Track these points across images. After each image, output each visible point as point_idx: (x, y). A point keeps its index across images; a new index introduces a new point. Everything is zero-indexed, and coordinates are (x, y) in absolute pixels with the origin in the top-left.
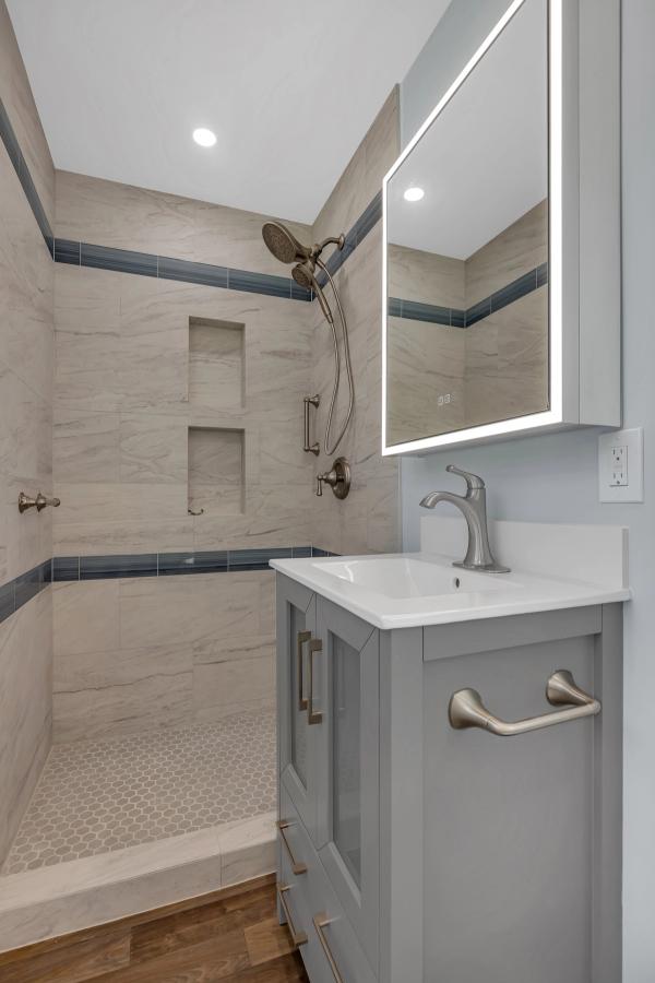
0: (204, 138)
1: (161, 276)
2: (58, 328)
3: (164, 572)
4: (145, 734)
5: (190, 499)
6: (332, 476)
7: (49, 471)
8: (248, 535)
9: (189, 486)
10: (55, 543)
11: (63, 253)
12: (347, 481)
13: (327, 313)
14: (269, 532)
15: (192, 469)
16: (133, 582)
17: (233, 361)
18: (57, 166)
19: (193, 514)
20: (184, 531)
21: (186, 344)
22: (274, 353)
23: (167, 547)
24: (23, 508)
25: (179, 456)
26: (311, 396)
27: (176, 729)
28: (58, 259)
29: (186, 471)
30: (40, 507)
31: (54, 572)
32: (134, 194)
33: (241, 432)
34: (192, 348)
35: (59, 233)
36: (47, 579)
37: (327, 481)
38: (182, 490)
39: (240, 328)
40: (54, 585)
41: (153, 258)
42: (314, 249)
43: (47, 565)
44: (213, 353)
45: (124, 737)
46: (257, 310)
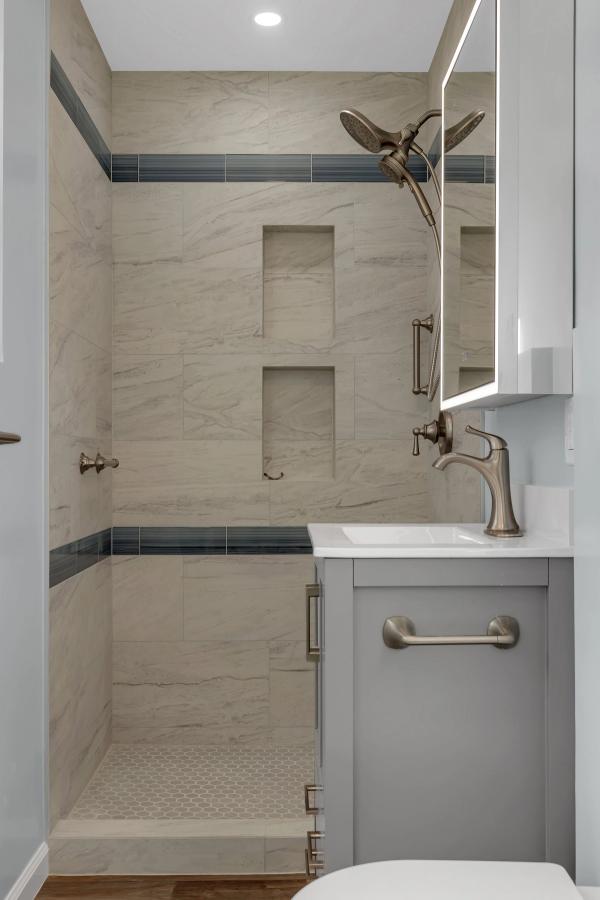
0: (268, 19)
1: (228, 181)
2: (116, 260)
3: (235, 548)
4: (212, 747)
5: (267, 459)
6: (431, 430)
7: (108, 427)
8: (338, 507)
9: (265, 442)
10: (114, 511)
11: (121, 170)
12: (449, 435)
13: (427, 212)
14: (366, 504)
15: (268, 421)
16: (198, 561)
17: (321, 275)
18: (113, 70)
19: (270, 478)
20: (258, 499)
21: (259, 262)
22: (374, 261)
23: (238, 519)
24: (84, 468)
25: (253, 404)
26: (422, 317)
27: (247, 747)
28: (116, 179)
29: (259, 425)
30: (100, 468)
31: (112, 544)
32: (197, 81)
33: (332, 369)
34: (267, 263)
35: (117, 147)
36: (107, 551)
37: (426, 436)
38: (256, 447)
39: (330, 230)
40: (114, 558)
41: (219, 157)
42: (405, 134)
43: (106, 534)
44: (296, 266)
45: (188, 747)
46: (352, 204)
